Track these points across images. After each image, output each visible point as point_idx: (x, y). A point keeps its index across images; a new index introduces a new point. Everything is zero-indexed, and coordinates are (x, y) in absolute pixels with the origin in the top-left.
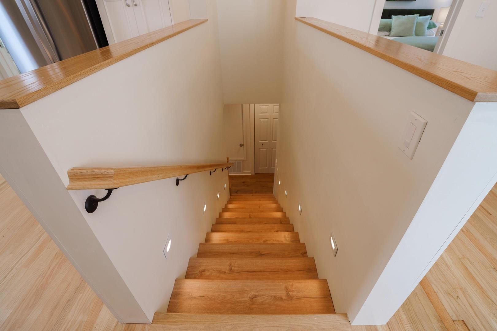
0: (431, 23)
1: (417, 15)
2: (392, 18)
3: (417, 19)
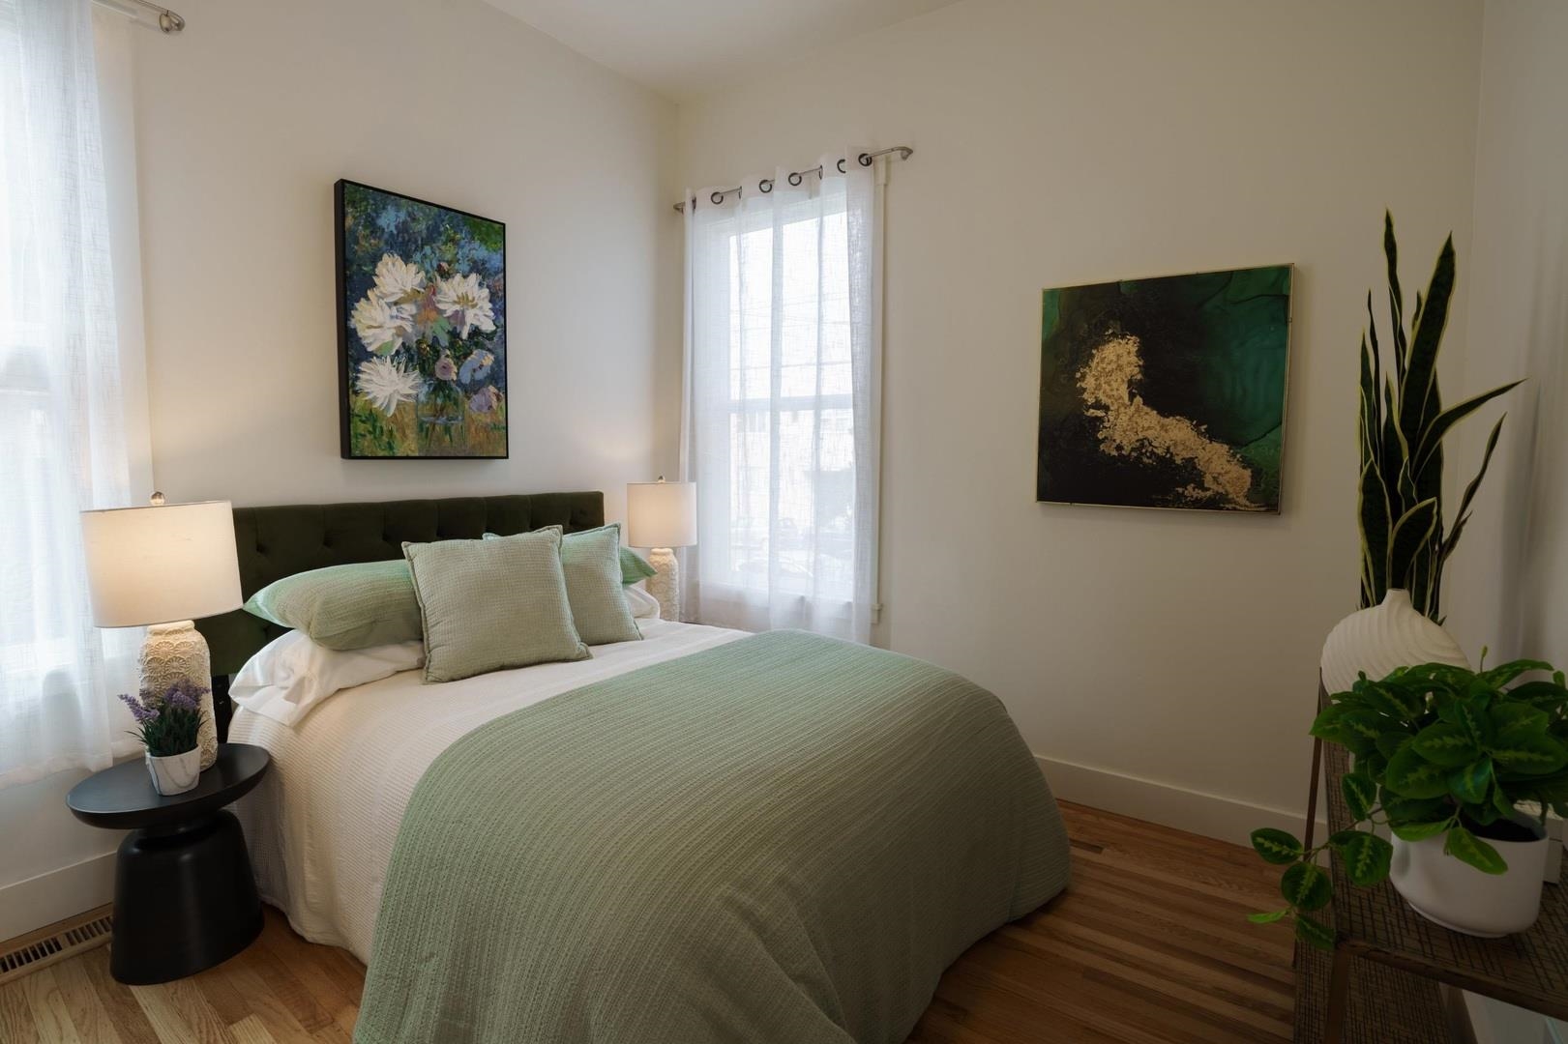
0: (623, 556)
1: (551, 533)
2: (411, 560)
3: (559, 553)
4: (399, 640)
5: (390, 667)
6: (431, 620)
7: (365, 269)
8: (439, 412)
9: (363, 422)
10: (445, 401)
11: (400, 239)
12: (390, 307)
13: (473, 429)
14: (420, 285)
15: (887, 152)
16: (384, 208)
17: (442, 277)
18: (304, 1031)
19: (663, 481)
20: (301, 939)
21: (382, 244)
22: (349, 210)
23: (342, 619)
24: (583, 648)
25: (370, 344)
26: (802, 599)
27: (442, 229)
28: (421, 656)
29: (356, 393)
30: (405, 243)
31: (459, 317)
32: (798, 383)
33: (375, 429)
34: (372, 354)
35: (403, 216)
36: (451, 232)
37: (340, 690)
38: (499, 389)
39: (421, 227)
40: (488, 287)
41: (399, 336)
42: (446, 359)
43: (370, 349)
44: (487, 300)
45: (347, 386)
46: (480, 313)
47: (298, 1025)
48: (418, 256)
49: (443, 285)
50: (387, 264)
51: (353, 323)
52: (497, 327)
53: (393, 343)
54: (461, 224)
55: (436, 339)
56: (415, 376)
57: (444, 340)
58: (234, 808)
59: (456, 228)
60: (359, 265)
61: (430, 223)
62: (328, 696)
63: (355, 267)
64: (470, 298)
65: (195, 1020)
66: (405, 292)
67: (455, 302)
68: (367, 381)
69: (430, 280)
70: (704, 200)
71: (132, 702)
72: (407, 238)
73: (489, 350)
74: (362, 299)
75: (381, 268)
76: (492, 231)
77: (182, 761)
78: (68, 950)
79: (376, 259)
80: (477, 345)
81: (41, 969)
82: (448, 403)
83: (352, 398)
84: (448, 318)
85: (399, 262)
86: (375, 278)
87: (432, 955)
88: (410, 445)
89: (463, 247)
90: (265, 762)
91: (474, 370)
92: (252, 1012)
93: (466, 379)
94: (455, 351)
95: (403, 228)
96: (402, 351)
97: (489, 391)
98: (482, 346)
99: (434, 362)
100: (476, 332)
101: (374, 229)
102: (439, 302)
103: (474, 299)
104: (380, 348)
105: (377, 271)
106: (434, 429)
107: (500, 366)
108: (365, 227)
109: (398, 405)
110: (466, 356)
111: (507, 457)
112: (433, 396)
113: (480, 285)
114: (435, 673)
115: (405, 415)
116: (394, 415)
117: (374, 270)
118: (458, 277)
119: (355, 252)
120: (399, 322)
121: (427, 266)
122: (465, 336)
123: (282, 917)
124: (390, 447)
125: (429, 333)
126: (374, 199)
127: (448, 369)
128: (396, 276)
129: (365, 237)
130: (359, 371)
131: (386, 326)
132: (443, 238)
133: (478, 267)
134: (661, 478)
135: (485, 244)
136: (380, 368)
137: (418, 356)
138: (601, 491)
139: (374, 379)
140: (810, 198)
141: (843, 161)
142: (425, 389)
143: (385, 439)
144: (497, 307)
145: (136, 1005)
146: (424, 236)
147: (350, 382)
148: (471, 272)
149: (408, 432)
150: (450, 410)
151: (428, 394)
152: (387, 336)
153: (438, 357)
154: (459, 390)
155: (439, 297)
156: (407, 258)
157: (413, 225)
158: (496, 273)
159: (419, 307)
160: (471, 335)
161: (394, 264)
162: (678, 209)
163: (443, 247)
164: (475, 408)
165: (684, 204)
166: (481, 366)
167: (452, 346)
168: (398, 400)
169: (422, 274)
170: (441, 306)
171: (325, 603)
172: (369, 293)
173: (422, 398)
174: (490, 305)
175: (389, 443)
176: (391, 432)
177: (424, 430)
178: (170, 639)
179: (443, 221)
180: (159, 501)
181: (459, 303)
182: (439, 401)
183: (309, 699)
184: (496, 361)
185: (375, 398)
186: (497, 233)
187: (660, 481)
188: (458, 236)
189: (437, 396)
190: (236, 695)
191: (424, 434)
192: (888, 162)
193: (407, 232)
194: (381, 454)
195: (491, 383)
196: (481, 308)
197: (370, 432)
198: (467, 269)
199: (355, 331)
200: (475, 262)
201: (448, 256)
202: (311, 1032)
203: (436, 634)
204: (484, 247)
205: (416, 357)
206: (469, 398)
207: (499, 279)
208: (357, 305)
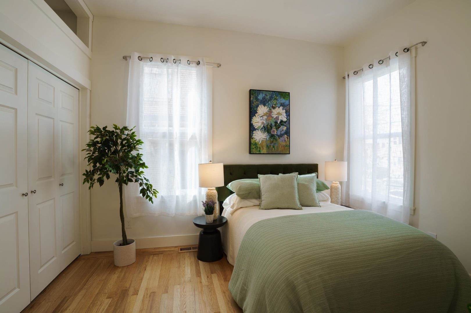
0: (319, 183)
1: (295, 174)
2: (260, 179)
3: (297, 180)
4: (256, 198)
5: (252, 204)
6: (263, 194)
7: (255, 109)
8: (272, 142)
9: (254, 145)
10: (273, 140)
11: (263, 101)
12: (260, 117)
13: (280, 146)
14: (268, 111)
15: (415, 45)
16: (259, 94)
17: (273, 108)
18: (223, 280)
19: (336, 161)
20: (228, 262)
21: (259, 103)
22: (252, 96)
23: (243, 191)
24: (300, 207)
25: (256, 127)
26: (384, 203)
27: (273, 97)
28: (260, 203)
29: (252, 138)
30: (264, 102)
31: (277, 118)
32: (383, 129)
33: (256, 147)
34: (256, 129)
35: (264, 95)
36: (275, 97)
37: (241, 208)
38: (288, 136)
39: (268, 97)
40: (285, 109)
41: (262, 124)
42: (274, 129)
43: (255, 128)
44: (285, 113)
45: (251, 137)
46: (283, 116)
47: (223, 279)
48: (267, 104)
49: (273, 110)
50: (260, 107)
51: (252, 122)
52: (287, 120)
53: (261, 126)
54: (278, 94)
55: (271, 124)
56: (266, 134)
57: (273, 124)
58: (219, 229)
59: (277, 96)
60: (254, 109)
61: (270, 95)
62: (239, 208)
63: (253, 109)
64: (280, 113)
65: (207, 270)
66: (264, 113)
67: (276, 114)
68: (255, 135)
69: (270, 110)
70: (351, 74)
71: (203, 202)
72: (265, 100)
73: (285, 126)
74: (254, 116)
75: (259, 108)
76: (286, 95)
77: (210, 216)
78: (192, 250)
79: (257, 106)
80: (282, 125)
81: (188, 252)
82: (274, 140)
83: (251, 139)
84: (275, 119)
85: (263, 106)
86: (257, 111)
87: (243, 270)
88: (264, 151)
89: (278, 100)
90: (226, 220)
91: (281, 131)
92: (216, 273)
93: (279, 134)
94: (276, 127)
95: (264, 98)
96: (263, 128)
97: (285, 136)
98: (283, 125)
99: (271, 130)
100: (282, 121)
101: (257, 99)
102: (272, 115)
103: (281, 113)
104: (258, 127)
105: (258, 109)
106: (270, 146)
107: (288, 130)
108: (255, 99)
109: (262, 141)
110: (279, 128)
111: (289, 154)
112: (270, 138)
113: (283, 109)
114: (262, 207)
115: (263, 143)
116: (261, 143)
117: (257, 109)
118: (277, 108)
119: (253, 106)
120: (262, 121)
121: (270, 107)
122: (279, 123)
123: (226, 256)
124: (260, 151)
125: (270, 123)
126: (257, 93)
127: (274, 131)
128: (262, 110)
129: (255, 102)
130: (253, 133)
131: (259, 122)
132: (274, 99)
133: (282, 105)
134: (336, 160)
135: (284, 98)
136: (258, 132)
137: (267, 129)
138: (317, 163)
139: (256, 135)
140: (387, 67)
141: (397, 52)
142: (268, 137)
143: (259, 149)
144: (287, 114)
145: (199, 264)
146: (269, 99)
147: (251, 136)
148: (280, 106)
149: (264, 147)
150: (275, 142)
151: (269, 138)
152: (260, 124)
153: (272, 128)
154: (277, 136)
155: (272, 114)
156: (264, 105)
157: (266, 97)
158: (287, 106)
159: (267, 117)
160: (280, 122)
161: (261, 107)
162: (344, 78)
163: (273, 101)
164: (281, 141)
165: (345, 77)
166: (283, 130)
167: (275, 126)
168: (262, 140)
169: (268, 108)
170: (273, 116)
171: (240, 187)
172: (256, 115)
173: (268, 139)
174: (285, 114)
175: (259, 150)
176: (260, 147)
177: (268, 147)
178: (211, 191)
179: (273, 95)
180: (211, 162)
181: (277, 114)
182: (272, 140)
183: (235, 208)
184: (287, 128)
185: (257, 140)
186: (288, 95)
187: (335, 161)
188: (277, 98)
189: (271, 138)
190: (224, 206)
191: (268, 148)
192: (416, 49)
193: (265, 99)
194: (257, 153)
195: (285, 134)
196: (283, 115)
197: (255, 148)
198: (279, 105)
199: (252, 124)
200: (282, 104)
201: (275, 103)
202: (224, 281)
203: (263, 197)
204: (284, 99)
205: (266, 129)
206: (279, 138)
207: (288, 107)
208: (253, 118)
